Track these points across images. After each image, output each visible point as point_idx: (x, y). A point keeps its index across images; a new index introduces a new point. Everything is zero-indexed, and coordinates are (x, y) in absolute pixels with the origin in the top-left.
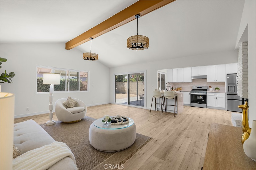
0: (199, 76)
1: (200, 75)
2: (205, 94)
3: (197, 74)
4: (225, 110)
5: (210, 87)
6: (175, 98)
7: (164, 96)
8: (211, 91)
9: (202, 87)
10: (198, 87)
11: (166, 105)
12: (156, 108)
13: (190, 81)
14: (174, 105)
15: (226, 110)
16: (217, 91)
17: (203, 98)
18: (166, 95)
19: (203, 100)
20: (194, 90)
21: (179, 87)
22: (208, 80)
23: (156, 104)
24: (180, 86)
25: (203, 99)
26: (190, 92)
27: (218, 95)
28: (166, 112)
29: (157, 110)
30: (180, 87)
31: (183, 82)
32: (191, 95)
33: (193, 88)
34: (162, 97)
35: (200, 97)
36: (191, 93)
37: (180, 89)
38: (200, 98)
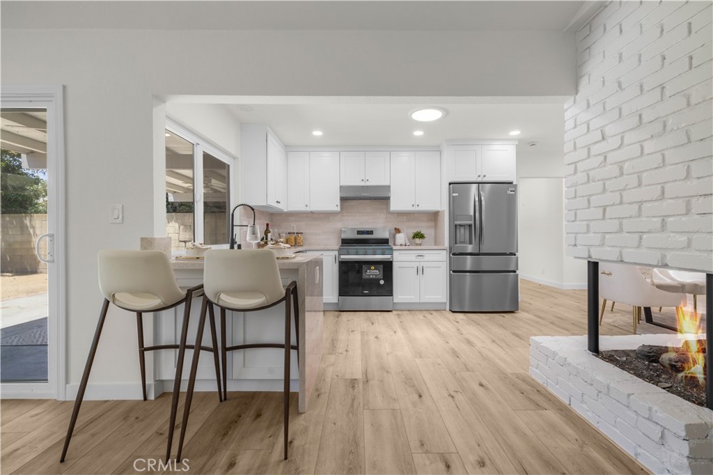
0: (363, 186)
1: (368, 184)
2: (386, 257)
3: (356, 181)
4: (445, 310)
5: (397, 231)
6: (286, 298)
7: (202, 286)
8: (401, 245)
9: (371, 232)
10: (359, 232)
11: (225, 349)
12: (150, 381)
13: (333, 205)
14: (283, 341)
15: (448, 308)
16: (417, 245)
17: (382, 273)
18: (212, 283)
19: (382, 282)
20: (346, 242)
21: (292, 231)
22: (395, 205)
23: (143, 350)
24: (294, 226)
25: (381, 276)
26: (336, 253)
27: (426, 258)
28: (223, 396)
29: (152, 397)
30: (295, 231)
31: (308, 209)
32: (340, 262)
33: (344, 236)
34: (188, 299)
35: (373, 268)
36: (339, 255)
37: (295, 239)
38: (373, 273)
